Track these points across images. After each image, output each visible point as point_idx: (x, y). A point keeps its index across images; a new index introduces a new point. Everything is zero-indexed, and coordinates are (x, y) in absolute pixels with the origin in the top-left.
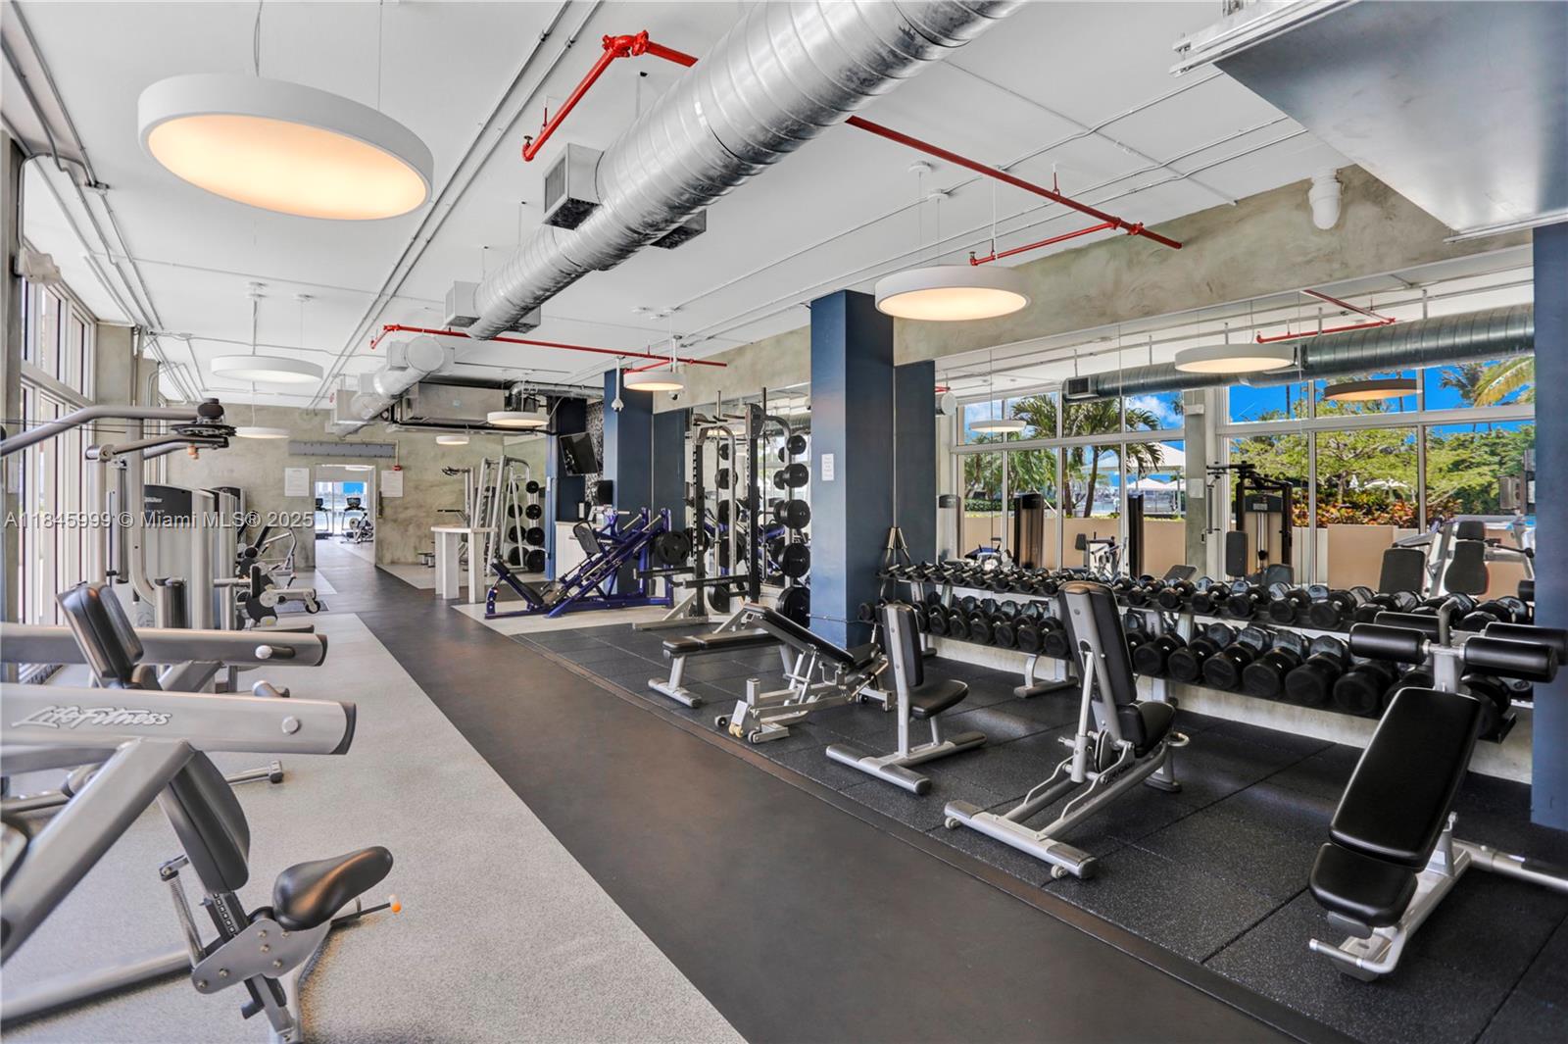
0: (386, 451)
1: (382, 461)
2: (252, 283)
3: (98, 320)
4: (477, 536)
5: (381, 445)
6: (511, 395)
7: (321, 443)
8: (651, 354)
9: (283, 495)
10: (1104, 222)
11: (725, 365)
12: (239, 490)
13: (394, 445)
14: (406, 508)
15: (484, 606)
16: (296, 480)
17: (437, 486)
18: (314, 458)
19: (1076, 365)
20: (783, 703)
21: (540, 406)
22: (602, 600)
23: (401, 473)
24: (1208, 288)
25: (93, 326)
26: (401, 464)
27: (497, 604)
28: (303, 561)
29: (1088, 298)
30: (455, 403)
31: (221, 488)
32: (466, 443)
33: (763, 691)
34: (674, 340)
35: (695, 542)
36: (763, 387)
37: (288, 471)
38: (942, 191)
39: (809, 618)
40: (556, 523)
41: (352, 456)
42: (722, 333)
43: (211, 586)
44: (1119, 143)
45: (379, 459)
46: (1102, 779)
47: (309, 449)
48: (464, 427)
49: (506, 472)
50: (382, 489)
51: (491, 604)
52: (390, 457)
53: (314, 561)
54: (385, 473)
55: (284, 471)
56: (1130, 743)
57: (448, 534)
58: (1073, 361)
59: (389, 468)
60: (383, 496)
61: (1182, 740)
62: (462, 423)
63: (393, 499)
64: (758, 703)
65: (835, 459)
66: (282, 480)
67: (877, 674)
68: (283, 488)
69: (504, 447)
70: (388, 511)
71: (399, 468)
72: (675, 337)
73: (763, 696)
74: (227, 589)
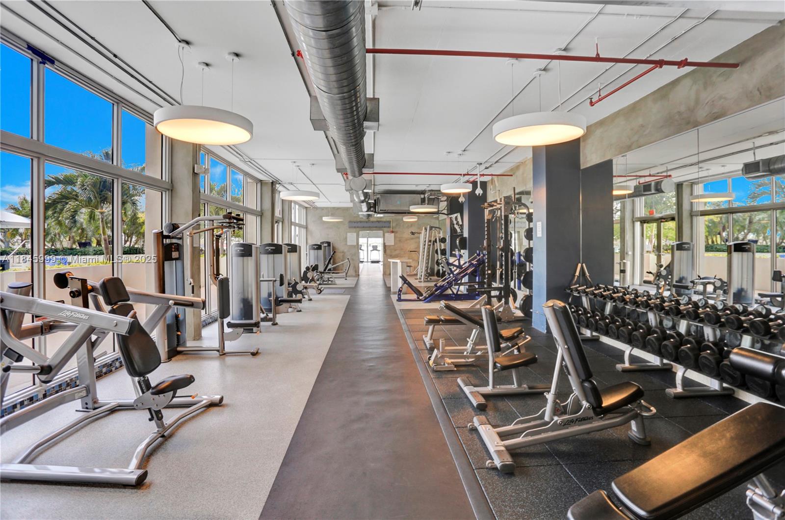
0: (386, 225)
1: (385, 229)
2: (292, 162)
3: (261, 181)
4: (403, 263)
5: (385, 222)
6: (425, 197)
7: (361, 222)
8: (469, 173)
9: (346, 244)
10: (652, 66)
11: (512, 175)
12: (330, 243)
13: (390, 222)
14: (395, 250)
15: (397, 295)
16: (351, 237)
17: (409, 240)
18: (358, 229)
19: (754, 153)
20: (463, 353)
21: (441, 201)
22: (454, 296)
23: (393, 234)
24: (758, 93)
25: (260, 183)
26: (393, 230)
27: (402, 295)
28: (354, 272)
29: (679, 113)
30: (398, 203)
31: (323, 242)
32: (416, 220)
33: (446, 346)
34: (478, 165)
35: (486, 269)
36: (514, 186)
37: (349, 234)
38: (541, 70)
39: (532, 312)
40: (450, 258)
41: (373, 227)
42: (500, 159)
43: (259, 281)
44: (628, 15)
45: (384, 228)
46: (559, 421)
47: (356, 225)
48: (405, 213)
49: (430, 233)
50: (386, 242)
51: (399, 295)
52: (389, 227)
53: (359, 273)
54: (387, 235)
55: (347, 234)
56: (588, 404)
57: (393, 262)
58: (752, 151)
59: (388, 232)
60: (386, 244)
61: (652, 411)
62: (405, 211)
63: (390, 246)
64: (444, 351)
65: (542, 224)
66: (346, 238)
67: (520, 345)
68: (346, 241)
69: (439, 221)
70: (388, 251)
71: (393, 232)
72: (478, 164)
73: (447, 348)
74: (272, 282)
